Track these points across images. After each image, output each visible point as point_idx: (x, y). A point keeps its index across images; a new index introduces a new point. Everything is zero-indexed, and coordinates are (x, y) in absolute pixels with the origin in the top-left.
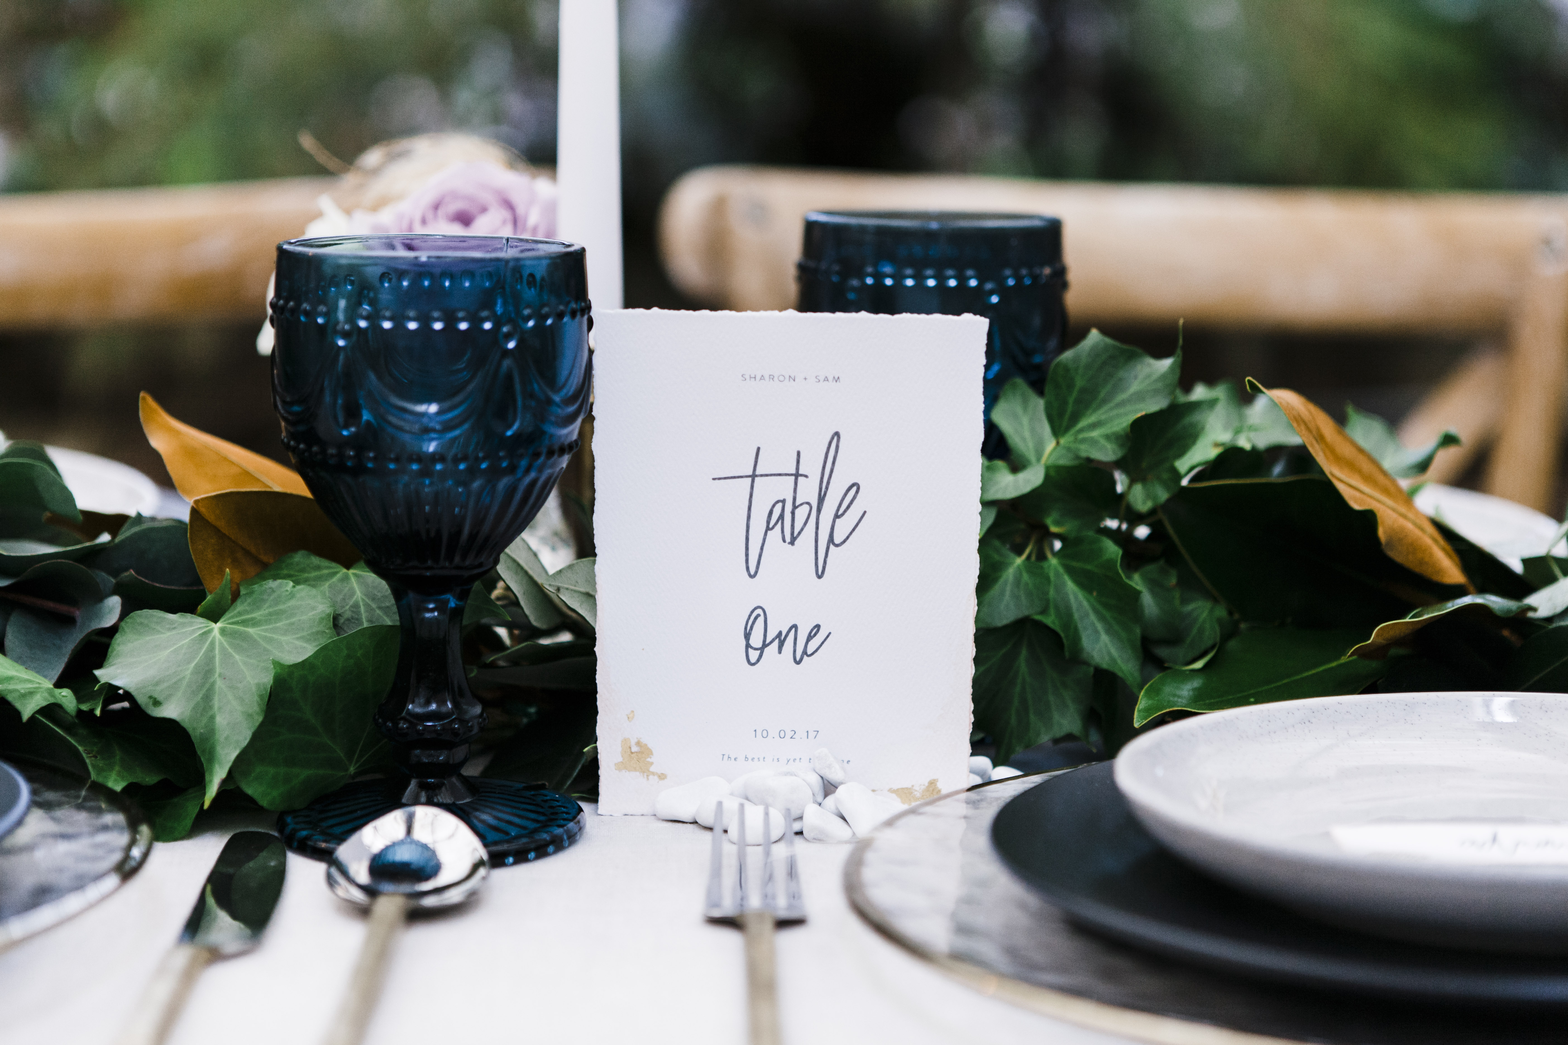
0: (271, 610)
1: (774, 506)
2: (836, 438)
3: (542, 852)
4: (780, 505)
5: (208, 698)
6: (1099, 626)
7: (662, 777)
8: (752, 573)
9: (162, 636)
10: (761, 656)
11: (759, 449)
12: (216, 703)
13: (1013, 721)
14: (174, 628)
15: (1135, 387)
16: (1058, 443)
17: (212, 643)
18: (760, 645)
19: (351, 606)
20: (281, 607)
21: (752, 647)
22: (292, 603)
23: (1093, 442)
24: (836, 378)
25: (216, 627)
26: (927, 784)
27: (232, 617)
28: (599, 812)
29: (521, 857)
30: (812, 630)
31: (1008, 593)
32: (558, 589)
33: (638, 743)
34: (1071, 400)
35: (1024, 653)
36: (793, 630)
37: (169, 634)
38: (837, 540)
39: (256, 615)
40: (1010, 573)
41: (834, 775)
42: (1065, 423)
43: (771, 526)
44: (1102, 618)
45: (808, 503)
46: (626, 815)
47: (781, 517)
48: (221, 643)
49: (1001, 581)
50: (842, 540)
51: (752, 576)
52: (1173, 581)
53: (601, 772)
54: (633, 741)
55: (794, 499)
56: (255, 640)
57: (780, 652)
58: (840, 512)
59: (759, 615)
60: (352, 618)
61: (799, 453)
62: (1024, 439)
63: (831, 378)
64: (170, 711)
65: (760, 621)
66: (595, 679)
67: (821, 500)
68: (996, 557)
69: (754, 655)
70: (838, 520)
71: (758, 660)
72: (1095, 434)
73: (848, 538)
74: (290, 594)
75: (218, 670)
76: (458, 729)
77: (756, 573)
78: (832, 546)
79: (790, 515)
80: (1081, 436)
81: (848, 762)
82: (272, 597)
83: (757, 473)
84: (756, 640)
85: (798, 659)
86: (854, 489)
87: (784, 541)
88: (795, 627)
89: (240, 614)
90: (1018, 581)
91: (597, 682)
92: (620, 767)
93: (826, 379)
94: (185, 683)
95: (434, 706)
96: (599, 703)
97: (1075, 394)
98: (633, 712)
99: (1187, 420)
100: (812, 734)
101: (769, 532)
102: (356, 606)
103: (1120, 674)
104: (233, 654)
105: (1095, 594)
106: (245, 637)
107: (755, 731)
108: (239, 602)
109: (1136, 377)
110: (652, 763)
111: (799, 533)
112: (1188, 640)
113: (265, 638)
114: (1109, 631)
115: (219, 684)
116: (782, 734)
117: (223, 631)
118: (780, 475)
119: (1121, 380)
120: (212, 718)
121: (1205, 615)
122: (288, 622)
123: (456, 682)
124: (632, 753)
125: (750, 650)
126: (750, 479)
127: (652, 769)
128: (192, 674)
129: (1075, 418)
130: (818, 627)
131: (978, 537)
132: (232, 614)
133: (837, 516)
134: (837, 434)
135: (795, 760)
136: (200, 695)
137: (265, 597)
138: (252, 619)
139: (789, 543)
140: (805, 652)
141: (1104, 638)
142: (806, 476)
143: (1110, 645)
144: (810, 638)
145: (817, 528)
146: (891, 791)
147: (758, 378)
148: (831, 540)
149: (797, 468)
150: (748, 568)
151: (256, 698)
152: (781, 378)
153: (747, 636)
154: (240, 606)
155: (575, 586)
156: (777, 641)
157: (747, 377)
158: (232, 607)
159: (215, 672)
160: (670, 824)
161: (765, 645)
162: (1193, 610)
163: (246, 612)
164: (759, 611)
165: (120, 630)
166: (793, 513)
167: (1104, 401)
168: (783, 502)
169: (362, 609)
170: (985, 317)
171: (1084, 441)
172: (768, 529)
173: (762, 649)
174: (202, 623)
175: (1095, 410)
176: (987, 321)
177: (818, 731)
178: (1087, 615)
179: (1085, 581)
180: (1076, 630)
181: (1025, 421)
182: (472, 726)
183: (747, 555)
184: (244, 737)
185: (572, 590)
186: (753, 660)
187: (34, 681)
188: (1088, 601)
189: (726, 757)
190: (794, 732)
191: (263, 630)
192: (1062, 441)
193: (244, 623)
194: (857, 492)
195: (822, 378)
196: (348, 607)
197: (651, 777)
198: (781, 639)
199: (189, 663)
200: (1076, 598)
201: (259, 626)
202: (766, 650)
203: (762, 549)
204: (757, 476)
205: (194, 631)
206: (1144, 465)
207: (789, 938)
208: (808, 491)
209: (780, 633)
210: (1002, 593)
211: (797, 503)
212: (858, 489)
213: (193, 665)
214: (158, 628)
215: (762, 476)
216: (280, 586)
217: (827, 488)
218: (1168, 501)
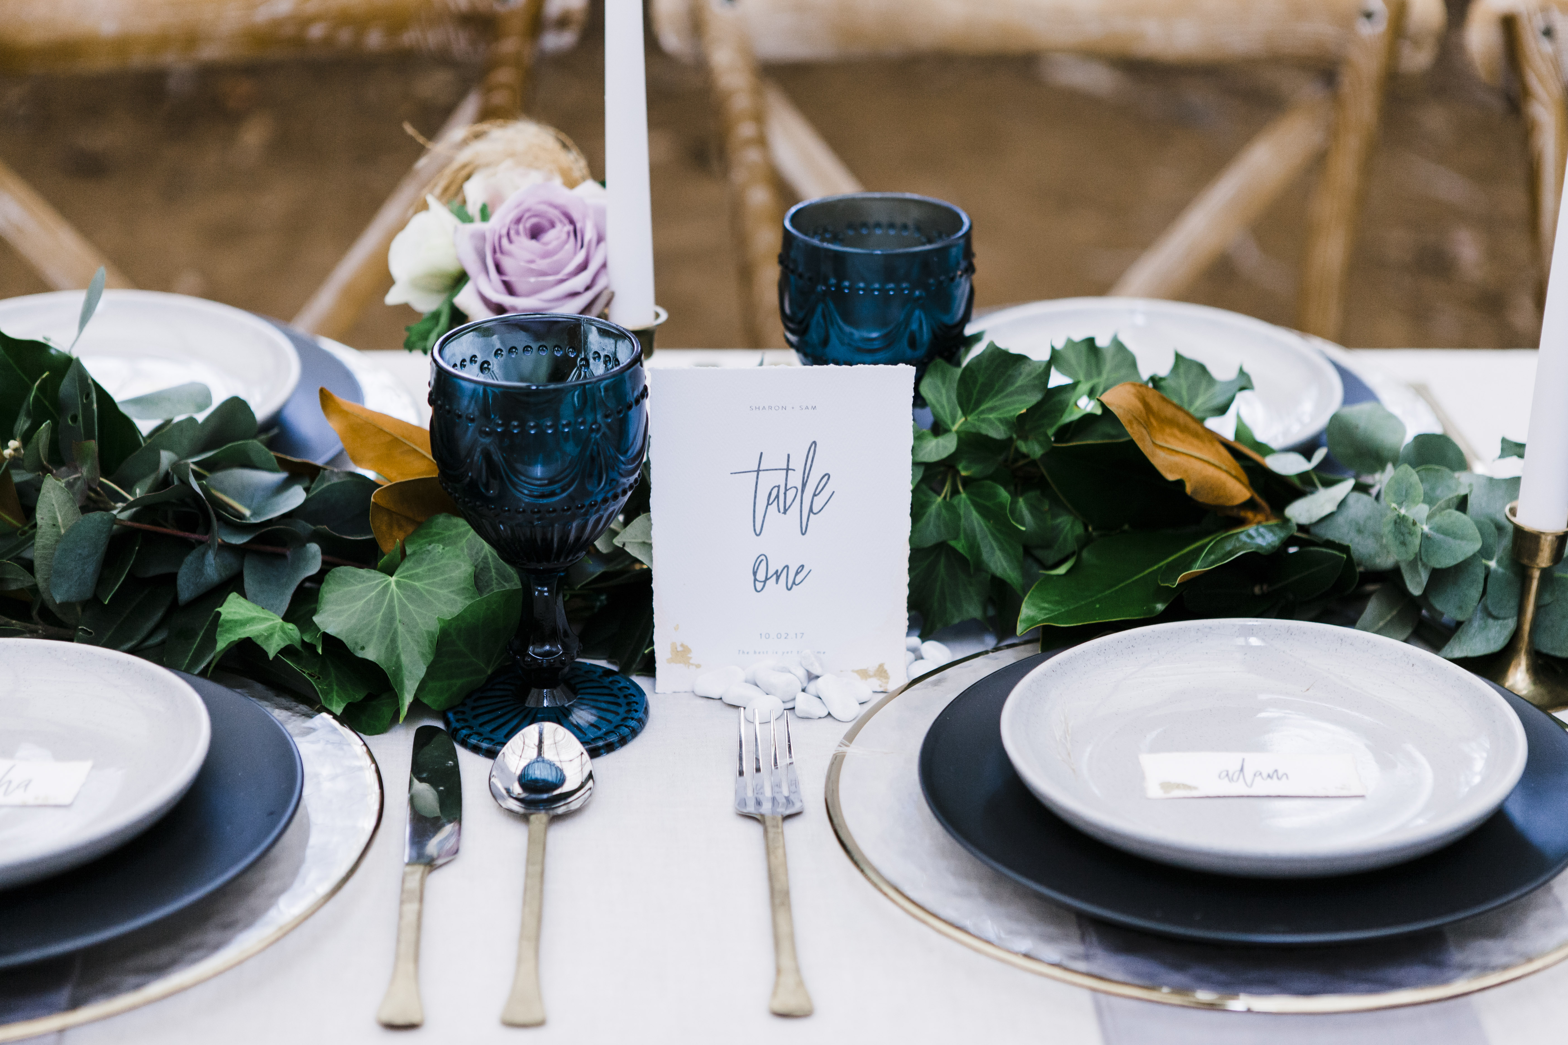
0: (429, 567)
1: (772, 490)
2: (814, 445)
3: (623, 741)
4: (776, 489)
5: (393, 641)
6: (994, 544)
7: (698, 666)
8: (758, 533)
9: (356, 587)
10: (764, 586)
11: (762, 453)
12: (400, 645)
13: (936, 604)
14: (364, 581)
15: (1020, 382)
16: (966, 419)
17: (392, 595)
18: (763, 579)
19: (482, 559)
20: (437, 565)
21: (758, 581)
22: (444, 561)
23: (990, 423)
24: (814, 407)
25: (393, 579)
26: (877, 666)
27: (403, 572)
28: (656, 691)
29: (610, 748)
30: (799, 568)
31: (932, 524)
32: (624, 545)
33: (682, 645)
34: (975, 392)
35: (943, 560)
36: (786, 569)
37: (360, 586)
38: (815, 511)
39: (419, 570)
40: (933, 509)
41: (816, 671)
42: (971, 406)
43: (770, 502)
44: (996, 539)
45: (795, 487)
46: (675, 692)
47: (777, 496)
48: (397, 594)
49: (927, 514)
50: (818, 510)
51: (757, 535)
52: (1047, 507)
53: (657, 665)
54: (678, 644)
55: (786, 485)
56: (421, 593)
57: (777, 583)
58: (817, 493)
59: (762, 560)
60: (484, 568)
61: (789, 456)
62: (943, 407)
63: (810, 407)
64: (370, 654)
65: (764, 564)
66: (652, 605)
67: (804, 485)
68: (924, 498)
69: (759, 586)
70: (815, 498)
71: (762, 589)
72: (992, 416)
73: (822, 508)
74: (441, 554)
75: (398, 617)
76: (565, 660)
77: (760, 532)
78: (811, 514)
79: (783, 495)
80: (982, 417)
81: (824, 653)
82: (428, 558)
83: (761, 469)
84: (761, 576)
85: (789, 587)
86: (827, 477)
87: (779, 512)
88: (787, 567)
89: (408, 569)
90: (939, 515)
91: (653, 606)
92: (670, 661)
93: (807, 408)
94: (376, 631)
95: (547, 648)
96: (655, 620)
97: (977, 388)
98: (678, 625)
99: (1056, 399)
100: (799, 636)
101: (769, 506)
102: (485, 557)
103: (1008, 581)
104: (408, 605)
105: (992, 522)
106: (414, 589)
107: (761, 634)
108: (406, 560)
109: (1020, 374)
110: (691, 658)
111: (789, 507)
112: (1056, 547)
113: (428, 591)
114: (1002, 549)
115: (401, 629)
116: (779, 636)
117: (398, 584)
118: (776, 470)
119: (1010, 376)
120: (398, 656)
121: (1068, 527)
122: (441, 578)
123: (561, 627)
124: (678, 652)
125: (757, 582)
126: (756, 473)
127: (692, 661)
128: (382, 621)
129: (978, 403)
130: (803, 566)
131: (911, 487)
132: (402, 570)
133: (815, 495)
134: (814, 442)
135: (788, 653)
136: (389, 639)
137: (424, 556)
138: (417, 574)
139: (783, 513)
140: (794, 583)
141: (998, 553)
142: (794, 470)
143: (1002, 559)
144: (797, 573)
145: (801, 503)
146: (853, 671)
147: (761, 408)
148: (811, 510)
149: (788, 465)
150: (755, 530)
151: (427, 643)
152: (777, 408)
153: (755, 573)
154: (407, 564)
155: (635, 539)
156: (775, 576)
157: (754, 408)
158: (402, 564)
159: (396, 619)
160: (705, 700)
161: (767, 579)
162: (1060, 523)
163: (412, 569)
164: (763, 557)
165: (325, 581)
166: (785, 494)
167: (998, 392)
168: (779, 487)
169: (490, 560)
170: (914, 366)
171: (984, 420)
172: (768, 504)
173: (765, 582)
174: (382, 578)
175: (992, 399)
176: (915, 368)
177: (803, 634)
178: (986, 536)
179: (985, 512)
180: (979, 547)
181: (944, 391)
182: (573, 656)
183: (754, 522)
184: (421, 671)
185: (633, 542)
186: (759, 588)
187: (269, 619)
188: (987, 526)
189: (741, 652)
190: (786, 635)
191: (426, 584)
192: (969, 418)
193: (410, 577)
194: (828, 479)
195: (804, 407)
196: (480, 560)
197: (691, 667)
198: (778, 575)
199: (378, 612)
200: (979, 524)
201: (421, 580)
202: (768, 582)
203: (764, 517)
204: (760, 471)
205: (378, 585)
206: (1027, 427)
207: (790, 827)
208: (795, 479)
209: (777, 571)
210: (928, 524)
211: (788, 488)
212: (829, 477)
213: (381, 614)
214: (352, 580)
215: (764, 470)
216: (434, 548)
217: (808, 477)
218: (1043, 455)
